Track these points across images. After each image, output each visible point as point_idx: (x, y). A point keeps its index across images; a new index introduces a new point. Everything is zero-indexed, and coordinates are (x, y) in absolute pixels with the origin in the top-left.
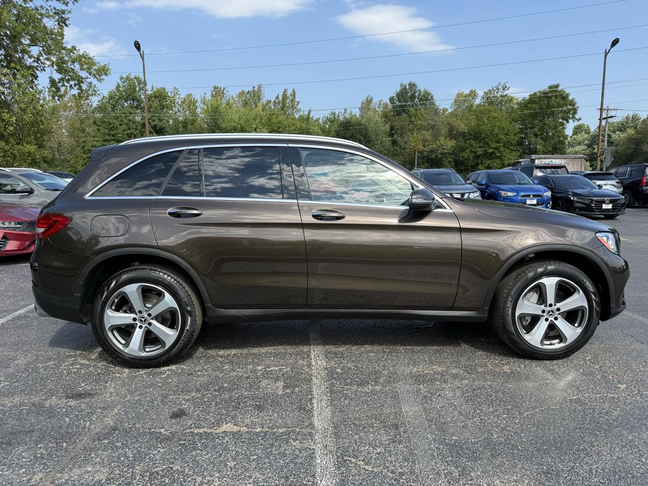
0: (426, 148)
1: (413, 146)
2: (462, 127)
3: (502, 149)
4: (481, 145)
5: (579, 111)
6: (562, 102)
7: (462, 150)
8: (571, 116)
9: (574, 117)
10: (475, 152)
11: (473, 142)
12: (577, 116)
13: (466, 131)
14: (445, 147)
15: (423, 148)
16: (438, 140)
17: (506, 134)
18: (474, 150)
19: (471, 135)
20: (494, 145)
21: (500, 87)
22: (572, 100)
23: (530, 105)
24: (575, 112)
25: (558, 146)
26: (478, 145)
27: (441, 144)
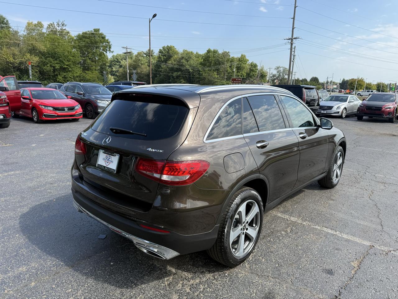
0: (17, 61)
1: (5, 58)
2: (42, 47)
3: (72, 66)
4: (58, 62)
5: (112, 47)
6: (102, 40)
7: (45, 64)
8: (108, 49)
9: (110, 50)
10: (54, 67)
11: (52, 60)
12: (112, 50)
13: (45, 51)
14: (31, 61)
15: (14, 60)
16: (25, 55)
17: (73, 57)
18: (53, 65)
19: (49, 54)
20: (67, 63)
21: (60, 23)
22: (107, 40)
23: (84, 39)
24: (110, 48)
25: (103, 66)
26: (56, 62)
27: (28, 59)
